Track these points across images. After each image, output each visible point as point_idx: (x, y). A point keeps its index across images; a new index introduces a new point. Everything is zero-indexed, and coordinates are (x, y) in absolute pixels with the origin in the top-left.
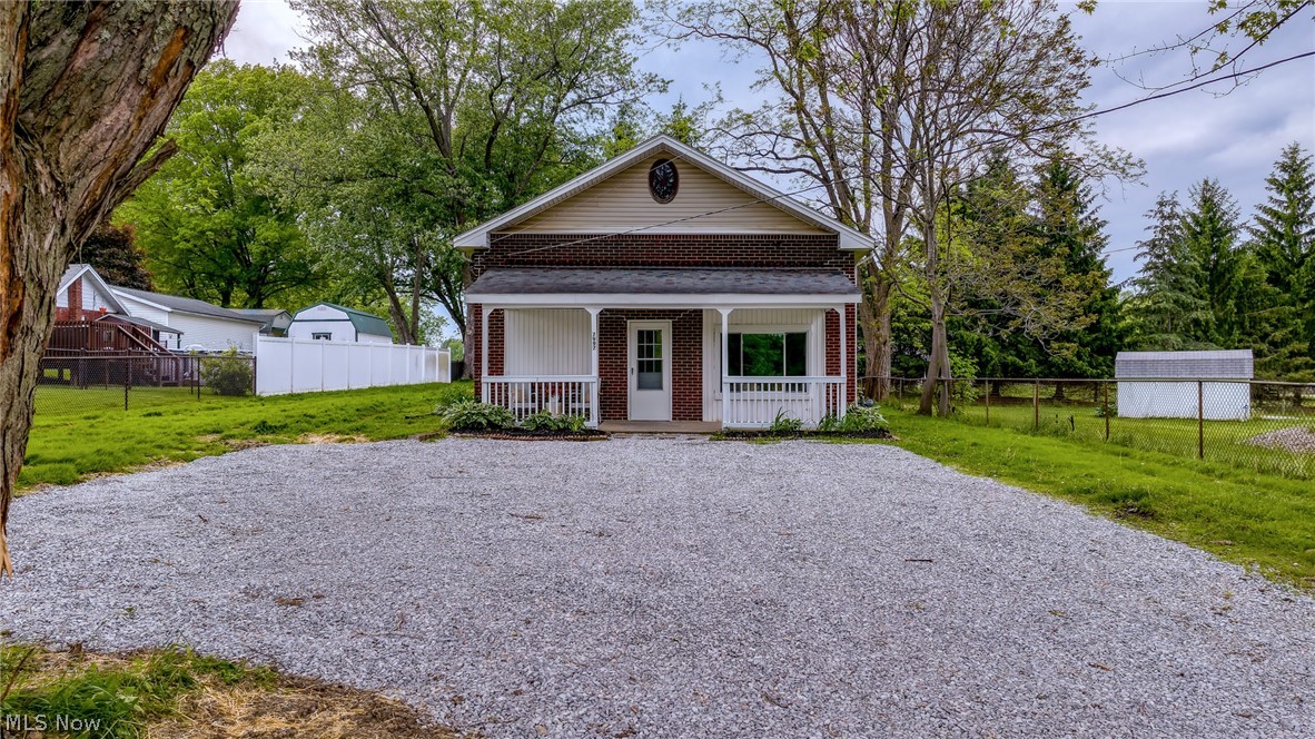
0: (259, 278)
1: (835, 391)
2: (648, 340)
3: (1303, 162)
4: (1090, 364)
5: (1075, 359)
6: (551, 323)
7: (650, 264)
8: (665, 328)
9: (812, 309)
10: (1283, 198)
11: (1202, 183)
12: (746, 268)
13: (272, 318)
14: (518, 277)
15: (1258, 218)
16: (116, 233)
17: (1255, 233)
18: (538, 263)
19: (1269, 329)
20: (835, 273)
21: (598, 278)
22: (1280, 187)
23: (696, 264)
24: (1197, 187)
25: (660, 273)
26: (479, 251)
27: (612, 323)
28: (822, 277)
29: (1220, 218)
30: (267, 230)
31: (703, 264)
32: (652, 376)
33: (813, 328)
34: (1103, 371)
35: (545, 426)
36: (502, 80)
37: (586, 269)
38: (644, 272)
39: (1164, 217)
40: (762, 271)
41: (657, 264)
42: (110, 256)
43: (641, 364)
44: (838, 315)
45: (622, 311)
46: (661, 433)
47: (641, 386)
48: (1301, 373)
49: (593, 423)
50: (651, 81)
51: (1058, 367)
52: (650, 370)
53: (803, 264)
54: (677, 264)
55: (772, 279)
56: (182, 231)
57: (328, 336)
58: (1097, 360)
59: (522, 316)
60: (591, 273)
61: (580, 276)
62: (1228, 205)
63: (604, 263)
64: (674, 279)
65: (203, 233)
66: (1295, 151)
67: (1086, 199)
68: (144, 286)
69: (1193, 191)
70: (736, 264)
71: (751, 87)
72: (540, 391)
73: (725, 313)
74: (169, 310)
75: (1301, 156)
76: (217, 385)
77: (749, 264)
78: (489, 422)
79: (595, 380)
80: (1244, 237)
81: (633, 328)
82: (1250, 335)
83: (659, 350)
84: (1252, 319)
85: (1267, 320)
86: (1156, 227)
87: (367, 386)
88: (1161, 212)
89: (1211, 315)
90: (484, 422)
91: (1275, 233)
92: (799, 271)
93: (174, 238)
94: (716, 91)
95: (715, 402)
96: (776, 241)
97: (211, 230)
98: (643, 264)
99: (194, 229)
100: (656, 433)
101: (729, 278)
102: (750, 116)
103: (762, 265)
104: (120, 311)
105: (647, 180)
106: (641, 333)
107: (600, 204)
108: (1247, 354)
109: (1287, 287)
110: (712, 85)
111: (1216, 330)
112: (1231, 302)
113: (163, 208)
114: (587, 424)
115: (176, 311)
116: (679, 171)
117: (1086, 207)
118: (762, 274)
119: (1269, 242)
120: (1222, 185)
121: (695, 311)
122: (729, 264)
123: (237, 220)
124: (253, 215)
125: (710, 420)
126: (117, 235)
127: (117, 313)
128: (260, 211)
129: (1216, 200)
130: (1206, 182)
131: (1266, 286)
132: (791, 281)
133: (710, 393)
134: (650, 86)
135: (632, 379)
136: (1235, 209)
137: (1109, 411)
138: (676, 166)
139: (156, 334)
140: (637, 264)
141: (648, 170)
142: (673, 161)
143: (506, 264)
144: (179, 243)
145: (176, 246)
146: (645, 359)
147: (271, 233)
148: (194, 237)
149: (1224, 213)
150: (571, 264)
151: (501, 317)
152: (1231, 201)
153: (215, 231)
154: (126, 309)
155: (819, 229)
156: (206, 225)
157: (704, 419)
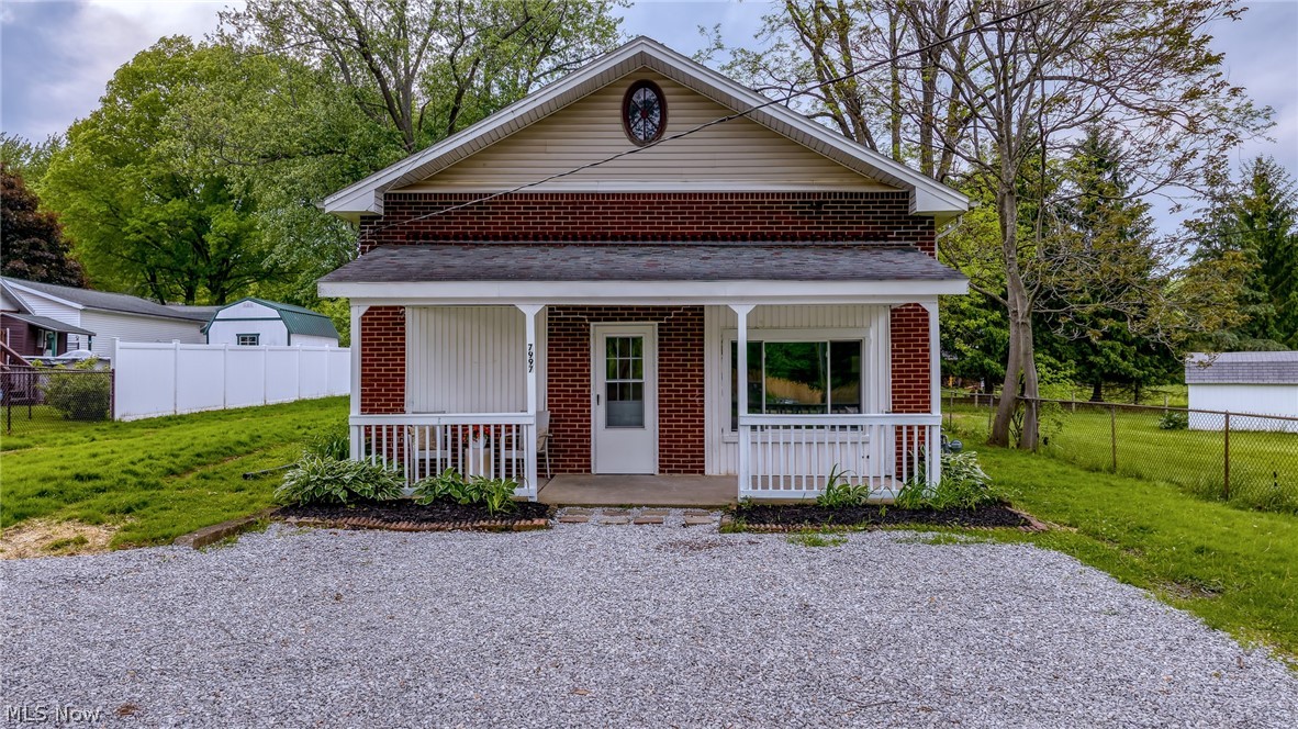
0: (220, 273)
1: (921, 438)
2: (624, 353)
4: (1136, 366)
5: (1120, 360)
6: (475, 327)
7: (624, 238)
8: (648, 333)
9: (870, 306)
11: (1254, 161)
12: (769, 243)
14: (423, 256)
16: (39, 221)
18: (456, 237)
20: (905, 249)
21: (540, 257)
23: (694, 237)
24: (1249, 166)
25: (638, 250)
26: (366, 219)
27: (567, 328)
28: (888, 255)
29: (1276, 199)
30: (223, 221)
31: (705, 237)
32: (627, 407)
33: (872, 334)
34: (1150, 372)
35: (449, 499)
36: (464, 39)
37: (527, 245)
38: (615, 249)
39: (1215, 198)
40: (795, 247)
41: (634, 237)
42: (30, 248)
43: (610, 388)
44: (925, 314)
45: (583, 308)
46: (639, 506)
47: (611, 422)
49: (529, 490)
51: (1101, 369)
52: (624, 397)
53: (856, 237)
54: (664, 237)
55: (812, 259)
56: (132, 222)
57: (254, 338)
58: (1142, 360)
59: (431, 316)
60: (533, 251)
61: (517, 256)
62: (1285, 184)
63: (556, 236)
64: (661, 259)
65: (155, 223)
67: (1128, 179)
68: (74, 281)
69: (1245, 170)
70: (754, 237)
71: (756, 37)
73: (742, 312)
74: (81, 307)
76: (64, 406)
77: (774, 237)
78: (351, 494)
79: (532, 421)
81: (600, 333)
83: (638, 366)
86: (1207, 210)
87: (292, 399)
88: (1212, 193)
89: (1271, 309)
92: (848, 248)
93: (124, 229)
94: (715, 36)
95: (723, 447)
96: (814, 204)
97: (165, 221)
98: (614, 237)
99: (145, 220)
100: (631, 506)
101: (747, 256)
102: (759, 58)
103: (794, 238)
104: (21, 310)
105: (619, 112)
106: (610, 341)
107: (549, 149)
110: (710, 30)
111: (1275, 327)
113: (112, 196)
114: (519, 493)
115: (90, 309)
116: (668, 98)
117: (1127, 188)
118: (796, 253)
120: (1279, 162)
121: (693, 308)
122: (744, 237)
123: (192, 210)
124: (211, 204)
125: (716, 473)
126: (40, 224)
127: (18, 312)
128: (218, 199)
129: (1270, 180)
130: (1259, 160)
132: (845, 261)
133: (716, 434)
135: (598, 413)
136: (1292, 190)
137: (1176, 421)
138: (665, 90)
139: (62, 337)
140: (604, 237)
141: (621, 97)
142: (658, 83)
143: (408, 238)
144: (128, 235)
145: (126, 238)
146: (618, 381)
147: (229, 224)
148: (147, 229)
149: (1280, 195)
150: (505, 237)
151: (396, 319)
152: (1290, 180)
153: (168, 222)
154: (29, 307)
155: (881, 184)
156: (158, 215)
157: (708, 471)
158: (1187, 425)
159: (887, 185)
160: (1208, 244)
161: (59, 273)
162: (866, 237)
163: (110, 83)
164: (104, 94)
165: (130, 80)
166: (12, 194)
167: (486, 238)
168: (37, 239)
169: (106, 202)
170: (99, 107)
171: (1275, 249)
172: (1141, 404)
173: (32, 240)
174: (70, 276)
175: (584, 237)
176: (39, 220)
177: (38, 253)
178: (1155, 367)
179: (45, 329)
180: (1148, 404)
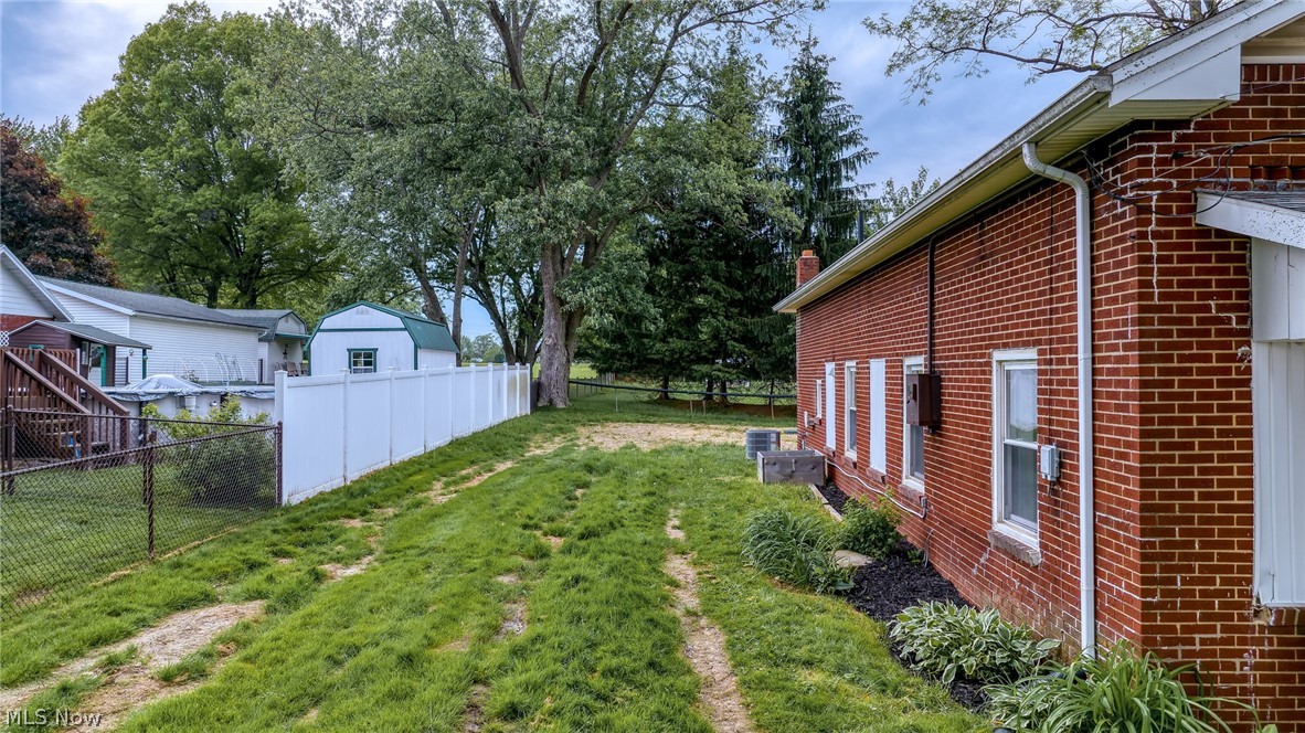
0: (252, 271)
13: (273, 322)
16: (64, 208)
30: (263, 210)
42: (54, 240)
56: (157, 212)
65: (183, 215)
68: (104, 280)
74: (131, 312)
93: (148, 221)
97: (193, 211)
99: (172, 209)
104: (57, 316)
113: (133, 183)
115: (142, 315)
123: (225, 198)
124: (245, 192)
126: (66, 211)
127: (53, 319)
128: (254, 187)
139: (110, 350)
143: (1255, 174)
144: (153, 226)
145: (150, 230)
147: (269, 214)
148: (173, 220)
151: (1227, 371)
153: (198, 212)
154: (67, 312)
156: (187, 205)
161: (87, 270)
163: (122, 58)
164: (119, 71)
165: (144, 53)
166: (33, 175)
168: (62, 230)
169: (128, 189)
170: (112, 86)
173: (57, 230)
174: (101, 275)
176: (65, 206)
177: (64, 247)
179: (91, 342)
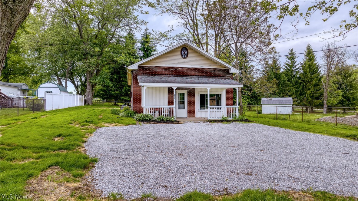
2: (181, 96)
3: (294, 53)
4: (250, 101)
7: (182, 75)
8: (186, 92)
9: (222, 88)
10: (290, 61)
12: (206, 77)
13: (21, 86)
14: (148, 78)
15: (284, 66)
17: (284, 69)
18: (151, 74)
19: (288, 92)
22: (289, 59)
25: (185, 78)
26: (135, 70)
27: (170, 91)
29: (277, 65)
31: (195, 75)
32: (182, 105)
33: (223, 93)
37: (164, 76)
38: (181, 77)
40: (210, 78)
43: (179, 102)
47: (179, 108)
48: (295, 103)
50: (142, 22)
52: (181, 104)
53: (220, 76)
54: (189, 75)
55: (216, 80)
57: (50, 92)
59: (150, 89)
60: (167, 77)
63: (169, 75)
64: (191, 80)
66: (292, 50)
70: (204, 76)
72: (152, 110)
73: (209, 89)
75: (294, 51)
80: (282, 70)
81: (177, 92)
82: (284, 94)
83: (183, 99)
84: (284, 90)
85: (288, 90)
90: (148, 119)
91: (288, 69)
96: (214, 70)
98: (180, 75)
101: (204, 79)
103: (210, 76)
105: (180, 52)
106: (179, 94)
108: (291, 98)
109: (291, 82)
112: (280, 86)
119: (287, 72)
120: (277, 58)
122: (202, 76)
125: (198, 117)
129: (276, 61)
131: (287, 82)
132: (221, 81)
133: (197, 110)
134: (142, 23)
135: (177, 107)
136: (280, 63)
137: (260, 112)
138: (188, 49)
140: (178, 75)
141: (180, 50)
142: (187, 48)
146: (182, 101)
149: (278, 64)
150: (160, 74)
152: (280, 61)
155: (224, 67)
157: (196, 117)
158: (262, 113)
159: (225, 68)
160: (264, 74)
162: (222, 76)
167: (157, 74)
171: (277, 76)
172: (251, 109)
175: (174, 75)
178: (254, 101)
180: (252, 109)
